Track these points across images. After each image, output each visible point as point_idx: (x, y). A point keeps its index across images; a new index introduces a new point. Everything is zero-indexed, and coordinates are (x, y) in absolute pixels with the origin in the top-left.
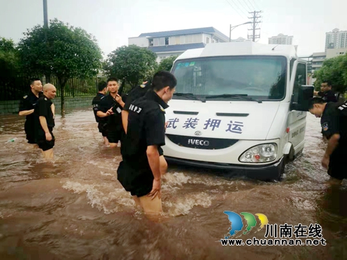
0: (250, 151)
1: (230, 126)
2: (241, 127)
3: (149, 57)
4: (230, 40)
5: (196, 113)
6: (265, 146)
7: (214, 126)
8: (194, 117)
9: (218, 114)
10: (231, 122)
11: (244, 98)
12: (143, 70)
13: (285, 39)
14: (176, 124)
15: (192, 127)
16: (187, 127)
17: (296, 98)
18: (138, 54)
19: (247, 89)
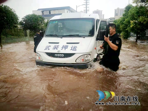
0: (80, 58)
1: (72, 48)
2: (76, 48)
3: (41, 19)
4: (77, 12)
5: (58, 43)
6: (86, 55)
7: (65, 48)
8: (57, 45)
9: (67, 43)
10: (72, 46)
11: (78, 36)
12: (39, 25)
13: (99, 11)
14: (49, 48)
15: (56, 49)
16: (54, 49)
17: (99, 36)
18: (36, 18)
19: (79, 33)
